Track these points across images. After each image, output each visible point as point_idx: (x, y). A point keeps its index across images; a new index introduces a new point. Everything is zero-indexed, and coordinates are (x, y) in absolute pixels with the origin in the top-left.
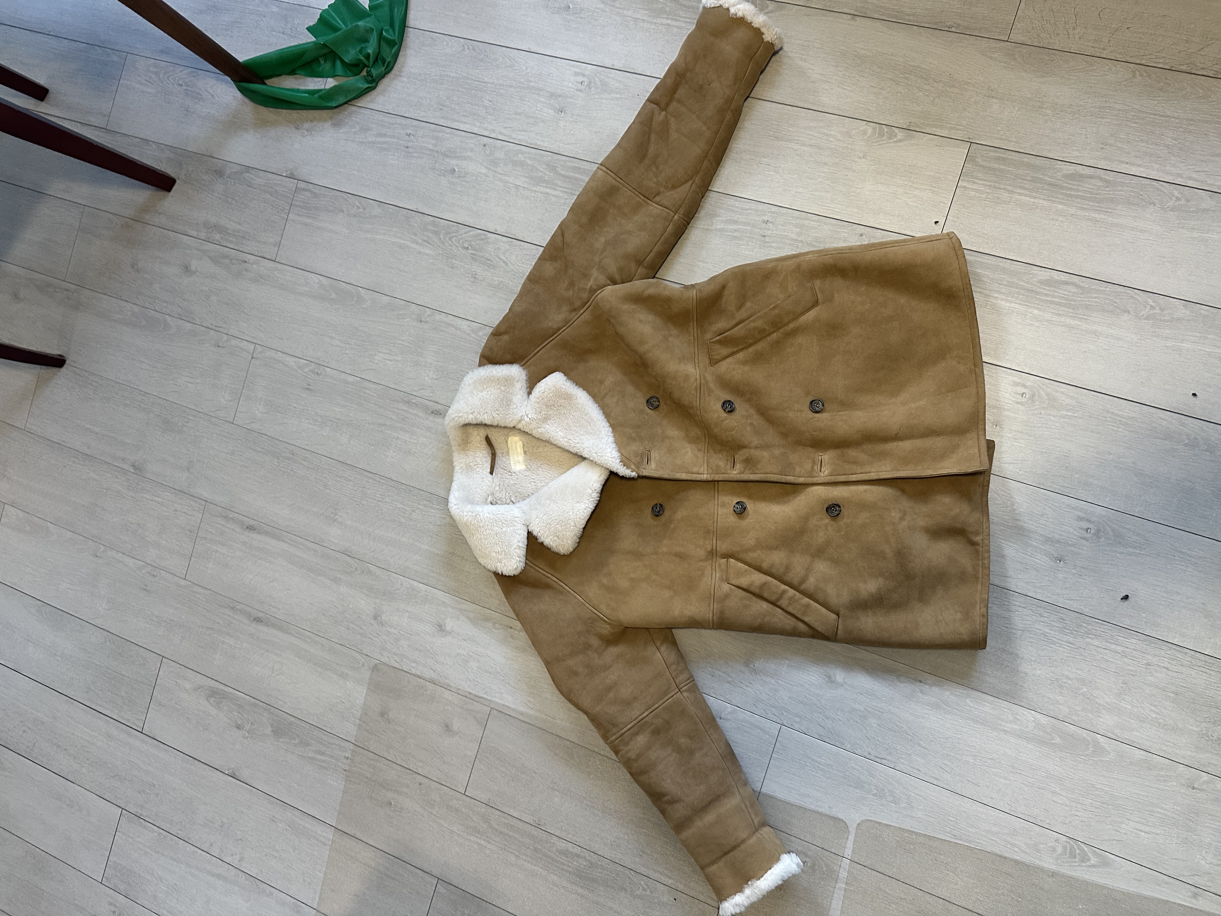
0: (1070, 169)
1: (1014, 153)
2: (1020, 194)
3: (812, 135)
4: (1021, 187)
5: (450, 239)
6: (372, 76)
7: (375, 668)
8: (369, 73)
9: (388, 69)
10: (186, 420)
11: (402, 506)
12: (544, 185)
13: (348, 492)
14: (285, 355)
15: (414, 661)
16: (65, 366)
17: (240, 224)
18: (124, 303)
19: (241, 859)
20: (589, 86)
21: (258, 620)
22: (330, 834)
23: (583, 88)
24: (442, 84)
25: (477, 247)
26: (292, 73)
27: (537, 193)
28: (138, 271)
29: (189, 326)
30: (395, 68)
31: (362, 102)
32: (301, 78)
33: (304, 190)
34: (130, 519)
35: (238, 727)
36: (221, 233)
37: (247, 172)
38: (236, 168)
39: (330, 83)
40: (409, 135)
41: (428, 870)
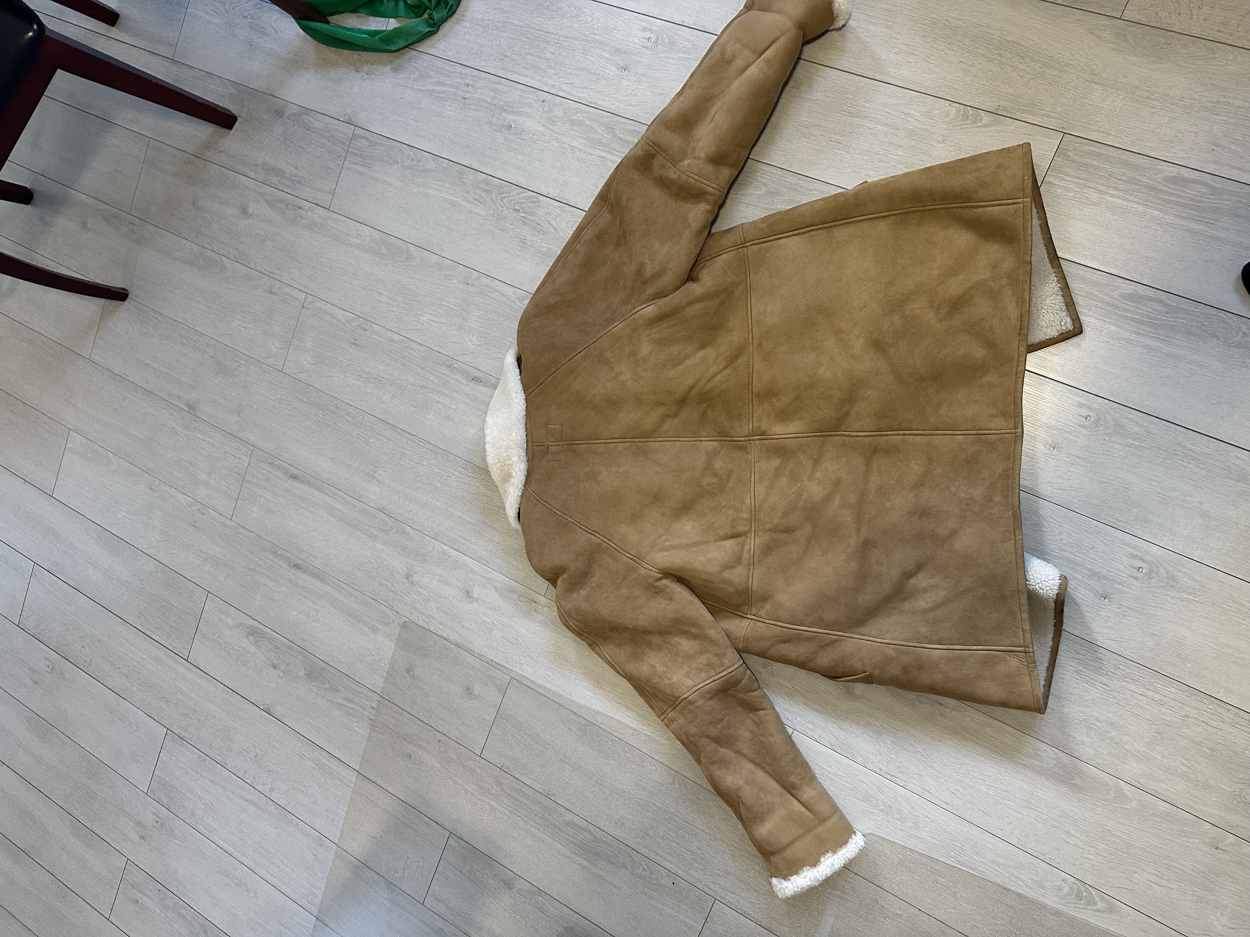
0: (1172, 171)
1: (1111, 149)
2: (1113, 196)
3: (889, 113)
4: (1115, 188)
5: (501, 200)
6: (434, 20)
7: (404, 626)
8: (430, 16)
9: (451, 12)
10: (238, 364)
11: (438, 471)
12: (601, 148)
13: (388, 451)
14: (334, 308)
15: (441, 623)
16: (128, 299)
17: (297, 168)
18: (184, 241)
19: (272, 790)
20: (656, 43)
21: (297, 567)
22: (352, 777)
23: (650, 44)
24: (505, 32)
25: (529, 210)
26: (355, 11)
27: (593, 157)
28: (198, 209)
29: (244, 269)
30: (458, 11)
31: (422, 47)
32: (363, 17)
33: (361, 137)
34: (183, 457)
35: (274, 667)
36: (278, 176)
37: (307, 114)
38: (296, 110)
39: (392, 24)
40: (468, 85)
41: (441, 823)
